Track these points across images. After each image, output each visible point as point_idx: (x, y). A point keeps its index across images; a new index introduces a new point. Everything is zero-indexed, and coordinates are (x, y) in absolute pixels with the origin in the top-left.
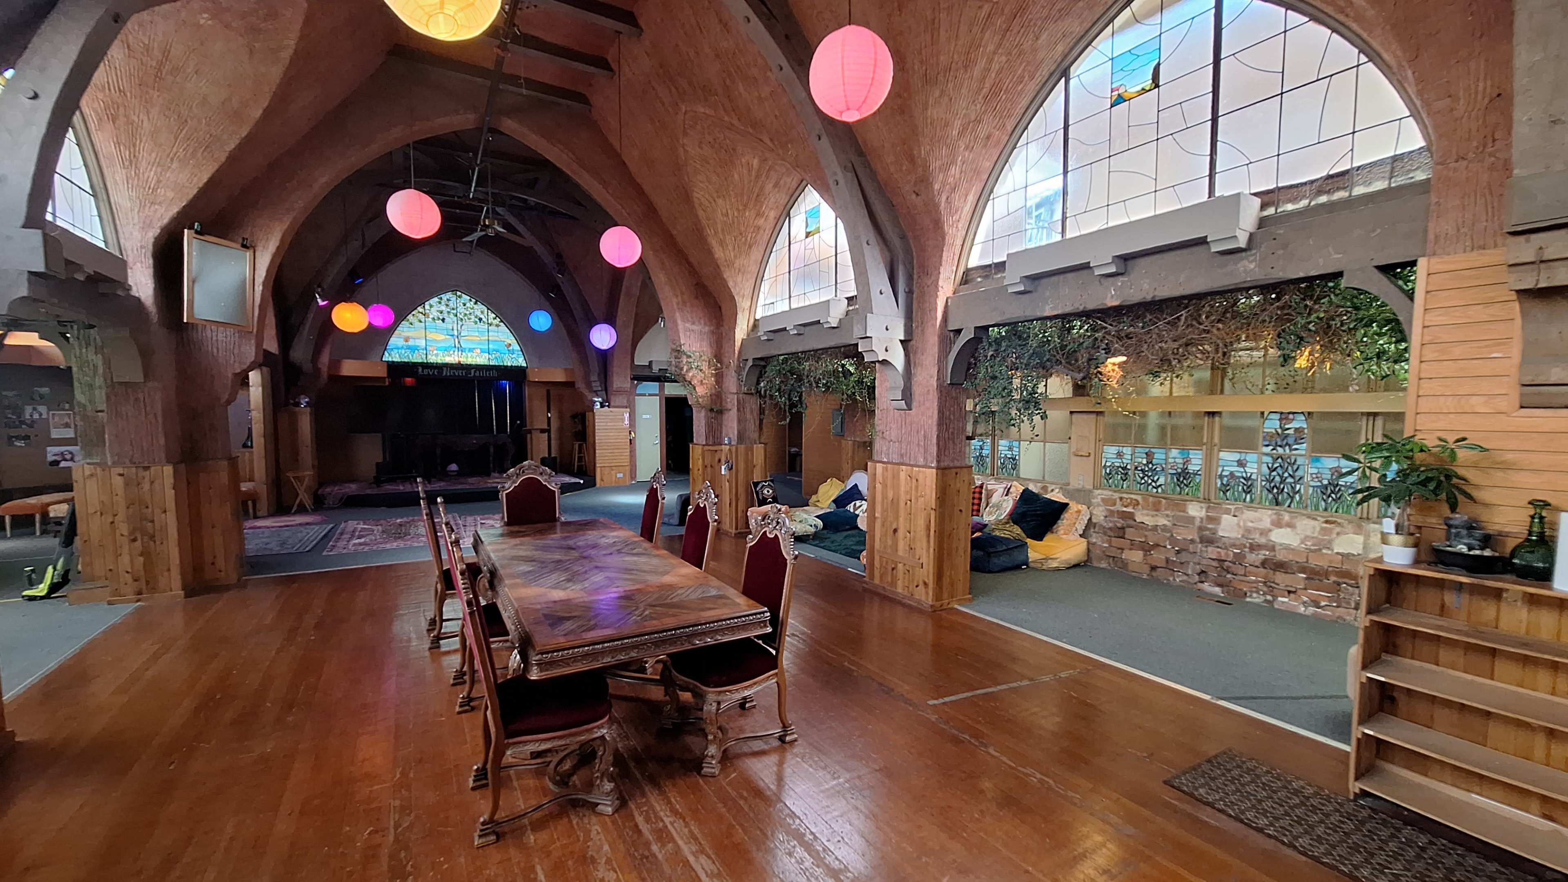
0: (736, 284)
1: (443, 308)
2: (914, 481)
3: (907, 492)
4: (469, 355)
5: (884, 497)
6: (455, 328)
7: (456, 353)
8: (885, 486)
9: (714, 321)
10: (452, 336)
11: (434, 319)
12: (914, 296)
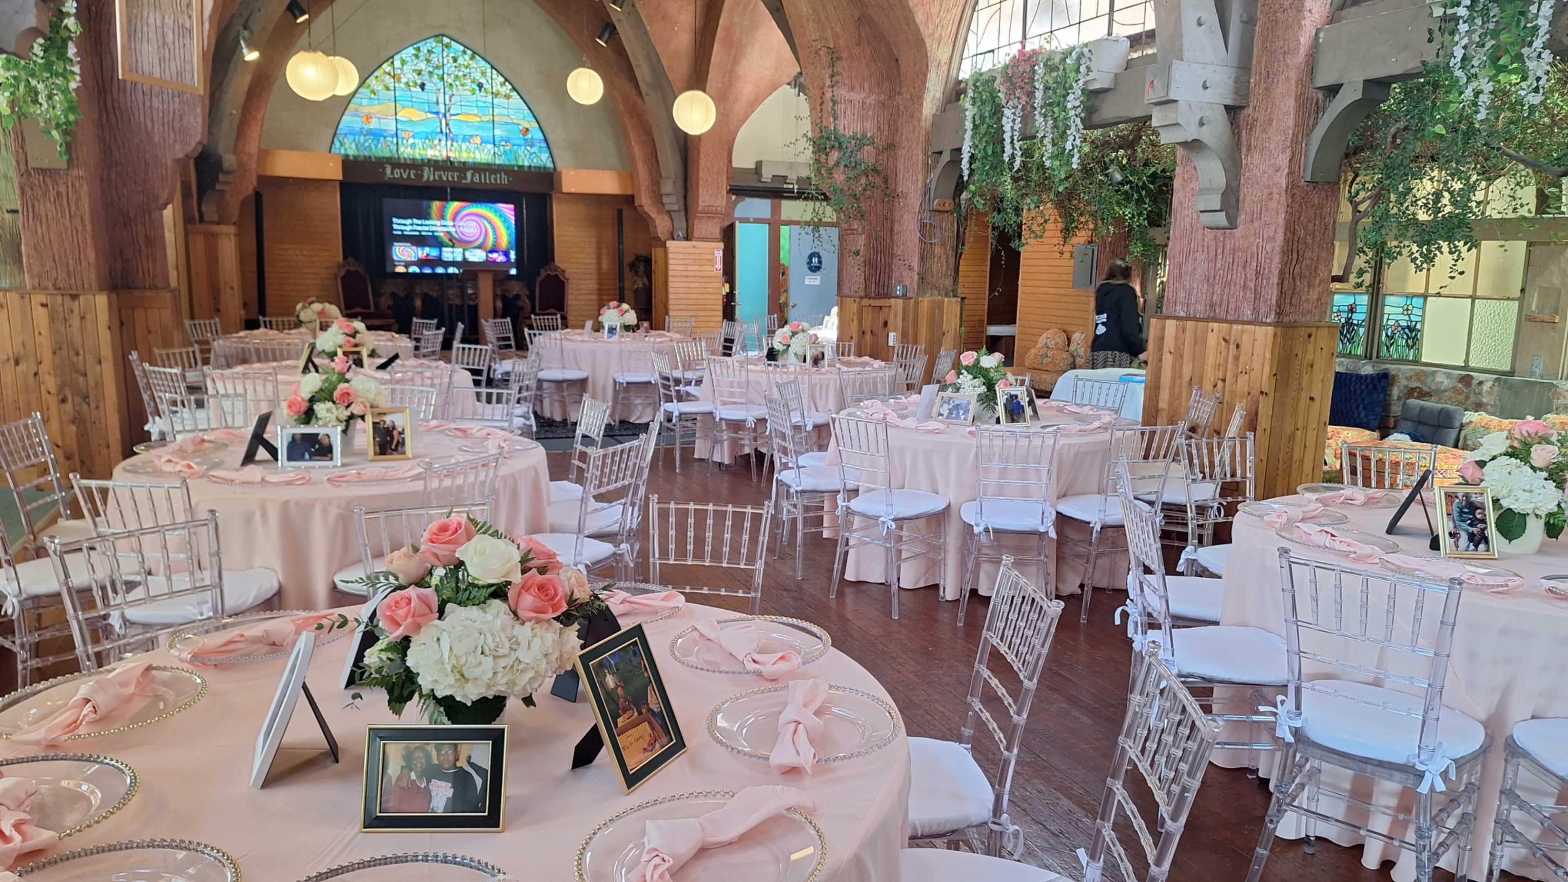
0: (928, 17)
1: (422, 66)
2: (1233, 347)
3: (1217, 367)
4: (464, 147)
5: (1177, 374)
6: (441, 100)
7: (443, 143)
8: (1178, 355)
9: (886, 84)
10: (437, 113)
11: (407, 84)
12: (1258, 28)
